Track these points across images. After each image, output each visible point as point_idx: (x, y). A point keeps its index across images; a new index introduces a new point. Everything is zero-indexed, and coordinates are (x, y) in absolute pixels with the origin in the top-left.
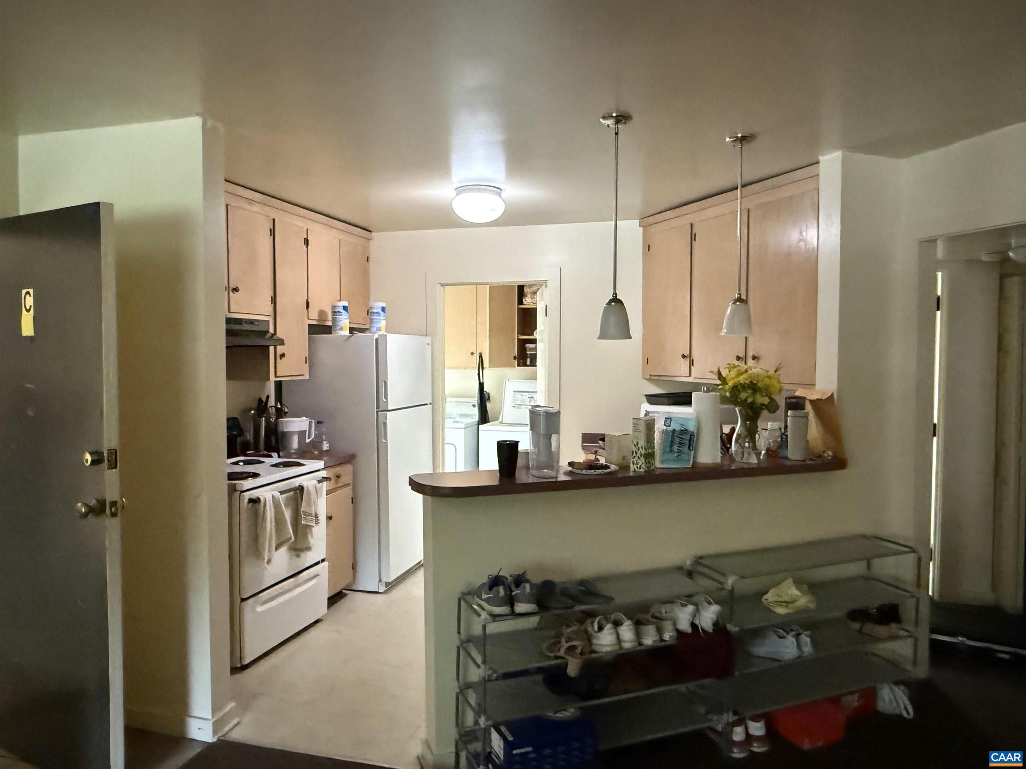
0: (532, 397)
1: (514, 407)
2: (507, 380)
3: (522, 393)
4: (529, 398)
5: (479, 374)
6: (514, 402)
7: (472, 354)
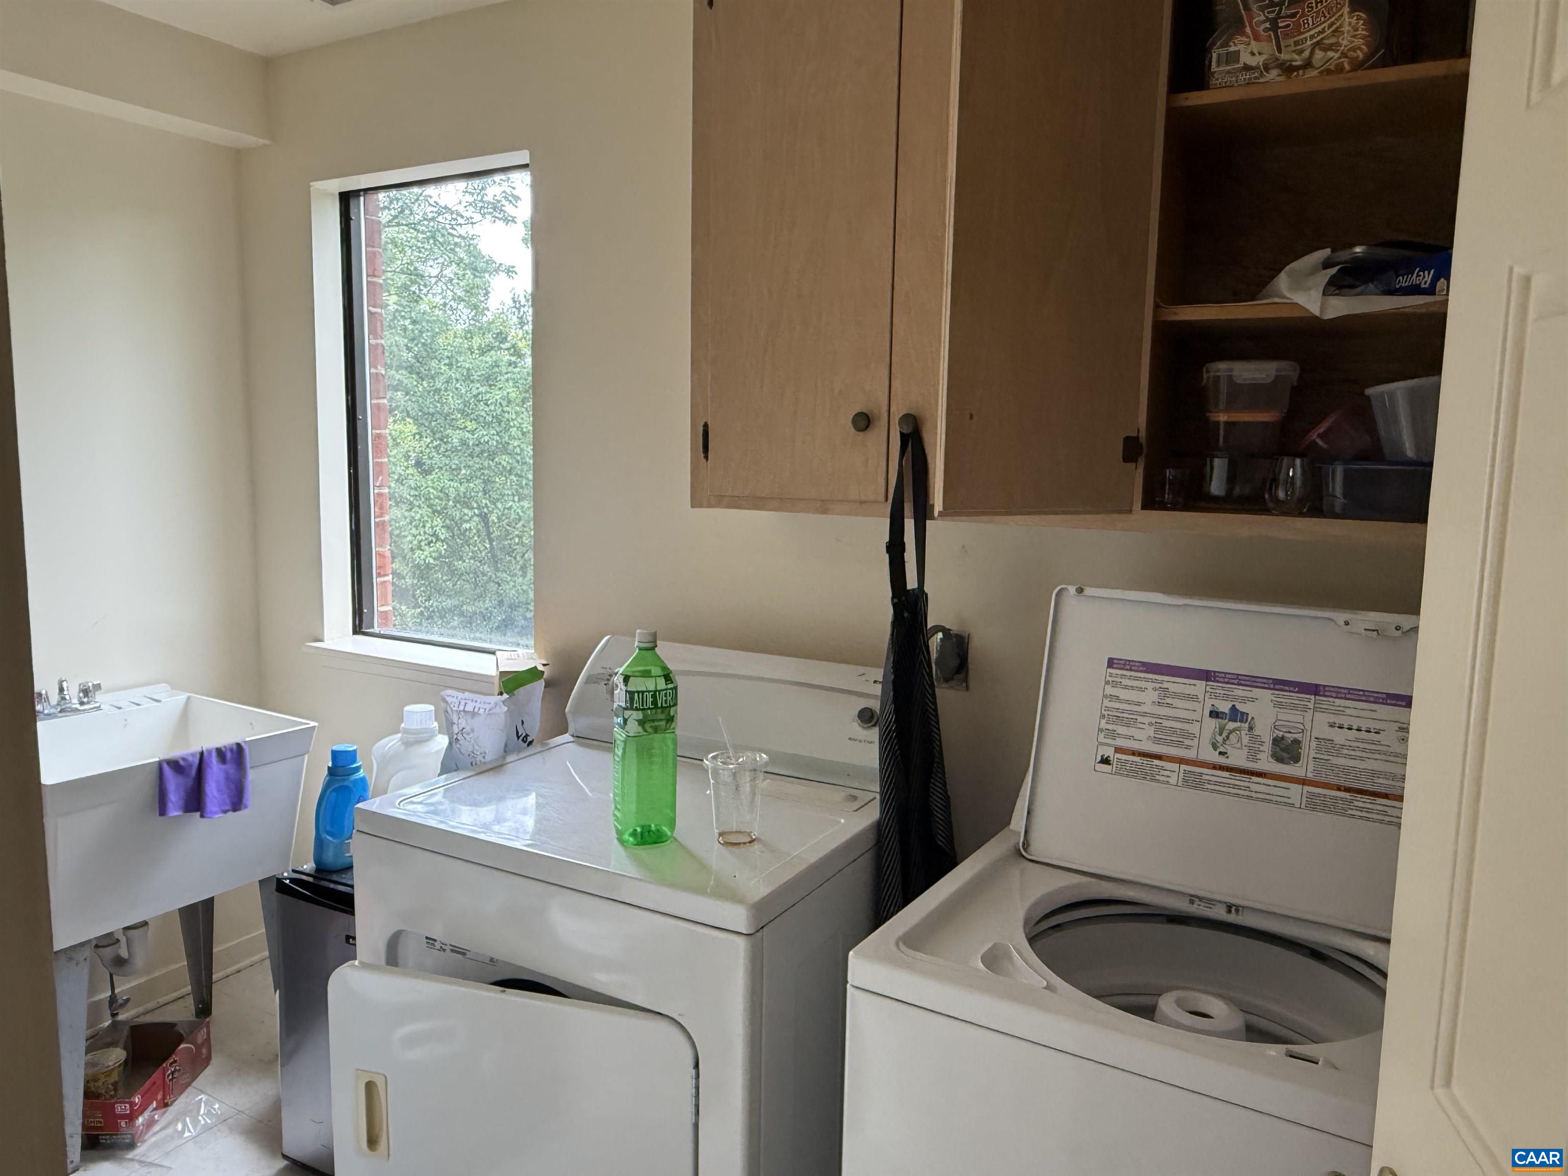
0: (1236, 715)
1: (1105, 761)
2: (1072, 590)
3: (1167, 681)
4: (1215, 714)
5: (895, 548)
6: (1113, 734)
7: (863, 422)
